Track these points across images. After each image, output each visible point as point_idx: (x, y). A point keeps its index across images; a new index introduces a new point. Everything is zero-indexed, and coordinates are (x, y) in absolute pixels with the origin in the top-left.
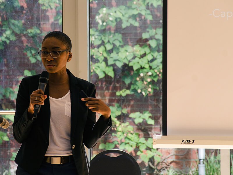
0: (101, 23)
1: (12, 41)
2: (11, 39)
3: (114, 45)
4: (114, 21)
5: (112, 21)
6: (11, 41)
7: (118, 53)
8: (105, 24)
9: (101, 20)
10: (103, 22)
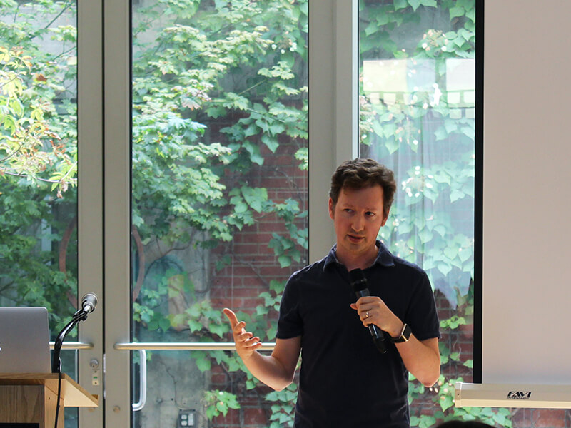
0: (410, 195)
1: (247, 225)
2: (245, 223)
3: (435, 234)
4: (434, 190)
5: (431, 190)
6: (245, 227)
7: (442, 250)
8: (417, 195)
9: (411, 187)
10: (414, 191)
